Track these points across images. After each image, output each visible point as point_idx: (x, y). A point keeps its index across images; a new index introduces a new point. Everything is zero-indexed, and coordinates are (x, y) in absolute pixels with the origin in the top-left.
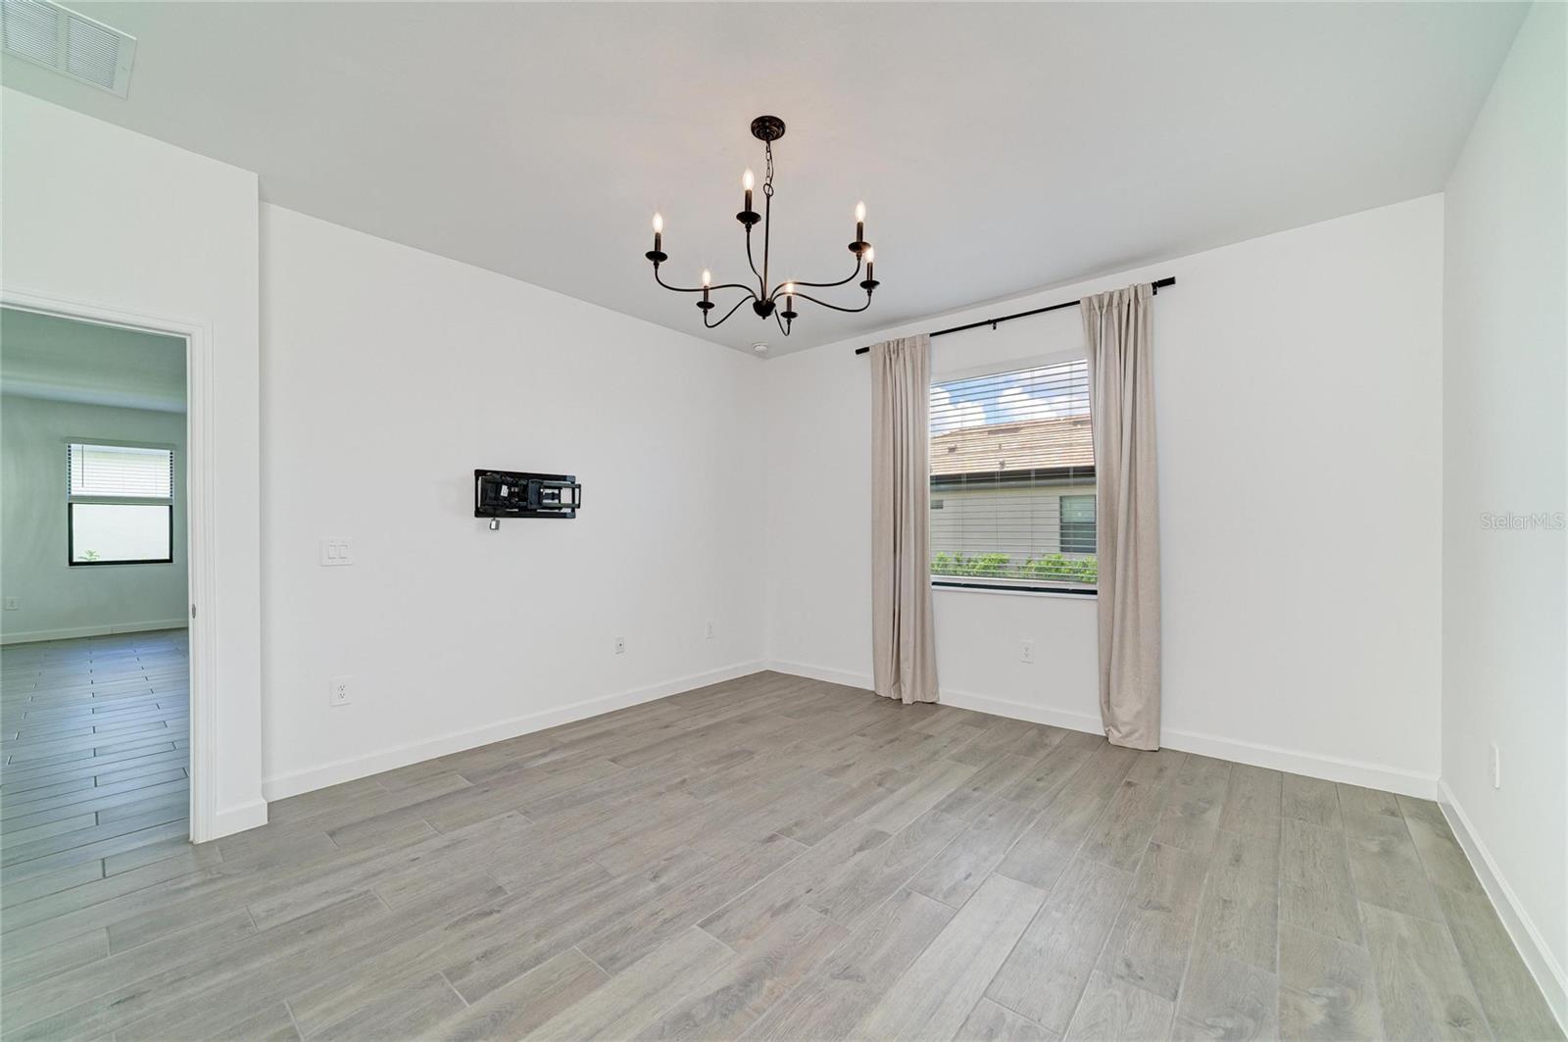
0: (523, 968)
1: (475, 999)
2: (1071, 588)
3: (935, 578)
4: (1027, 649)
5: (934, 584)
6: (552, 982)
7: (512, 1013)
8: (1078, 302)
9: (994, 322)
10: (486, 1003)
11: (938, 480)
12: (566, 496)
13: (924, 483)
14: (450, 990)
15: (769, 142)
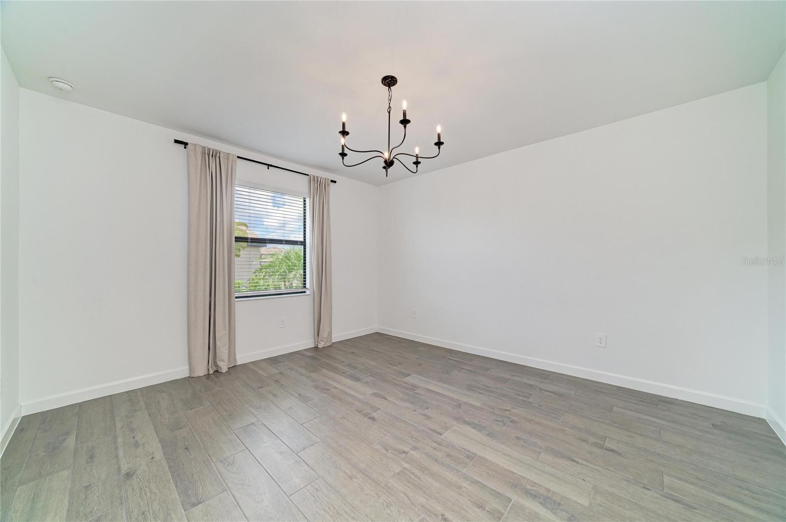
0: (484, 487)
1: (509, 499)
2: (299, 291)
3: (237, 295)
4: (283, 322)
5: (236, 298)
6: (488, 473)
7: (509, 482)
8: (308, 175)
9: (269, 165)
10: (509, 493)
11: (238, 239)
13: (231, 239)
14: (509, 512)
15: (389, 88)
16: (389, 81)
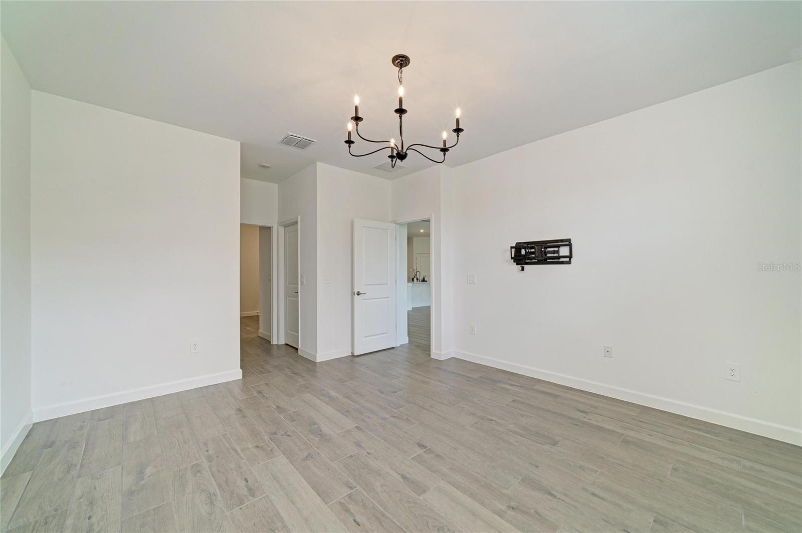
12: (564, 251)
15: (401, 68)
16: (401, 61)
